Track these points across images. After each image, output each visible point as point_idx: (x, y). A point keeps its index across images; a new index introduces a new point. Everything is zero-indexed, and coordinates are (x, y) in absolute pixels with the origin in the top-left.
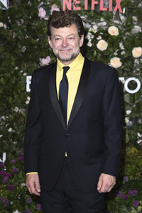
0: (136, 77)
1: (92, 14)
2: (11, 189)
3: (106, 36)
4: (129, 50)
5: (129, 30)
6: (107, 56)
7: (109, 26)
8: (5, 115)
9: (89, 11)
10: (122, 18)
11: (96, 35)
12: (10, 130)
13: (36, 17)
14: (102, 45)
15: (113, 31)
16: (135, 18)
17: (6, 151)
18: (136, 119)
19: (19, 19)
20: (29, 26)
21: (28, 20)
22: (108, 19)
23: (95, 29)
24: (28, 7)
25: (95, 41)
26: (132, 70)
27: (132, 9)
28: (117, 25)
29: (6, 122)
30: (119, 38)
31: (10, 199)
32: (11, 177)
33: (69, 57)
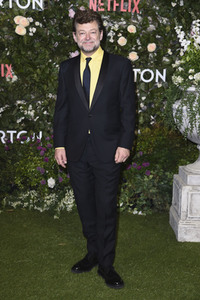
0: (151, 69)
1: (114, 14)
2: (46, 160)
3: (126, 34)
4: (145, 45)
5: (145, 29)
6: (126, 50)
7: (128, 25)
8: (41, 100)
9: (111, 12)
10: (139, 18)
11: (117, 33)
12: (45, 113)
13: (67, 17)
14: (122, 41)
15: (132, 29)
16: (150, 18)
17: (42, 130)
18: (150, 104)
19: (52, 19)
20: (61, 24)
21: (60, 19)
22: (128, 19)
23: (116, 27)
24: (60, 9)
25: (116, 38)
26: (147, 63)
27: (147, 11)
28: (135, 24)
29: (42, 106)
30: (137, 35)
31: (45, 168)
32: (47, 151)
33: (92, 49)
